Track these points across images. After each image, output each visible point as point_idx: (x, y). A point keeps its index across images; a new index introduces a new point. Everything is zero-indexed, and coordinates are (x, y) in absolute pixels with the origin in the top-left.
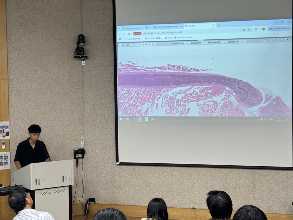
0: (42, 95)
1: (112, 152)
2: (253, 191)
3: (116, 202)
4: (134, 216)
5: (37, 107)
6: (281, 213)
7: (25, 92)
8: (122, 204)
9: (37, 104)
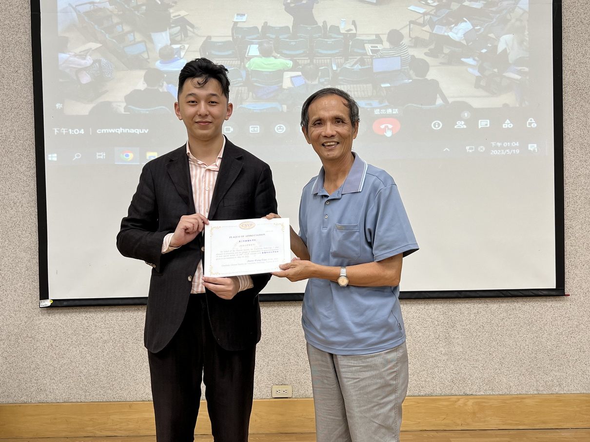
1: (26, 244)
2: (447, 335)
3: (42, 396)
4: (99, 433)
6: (524, 392)
8: (62, 401)
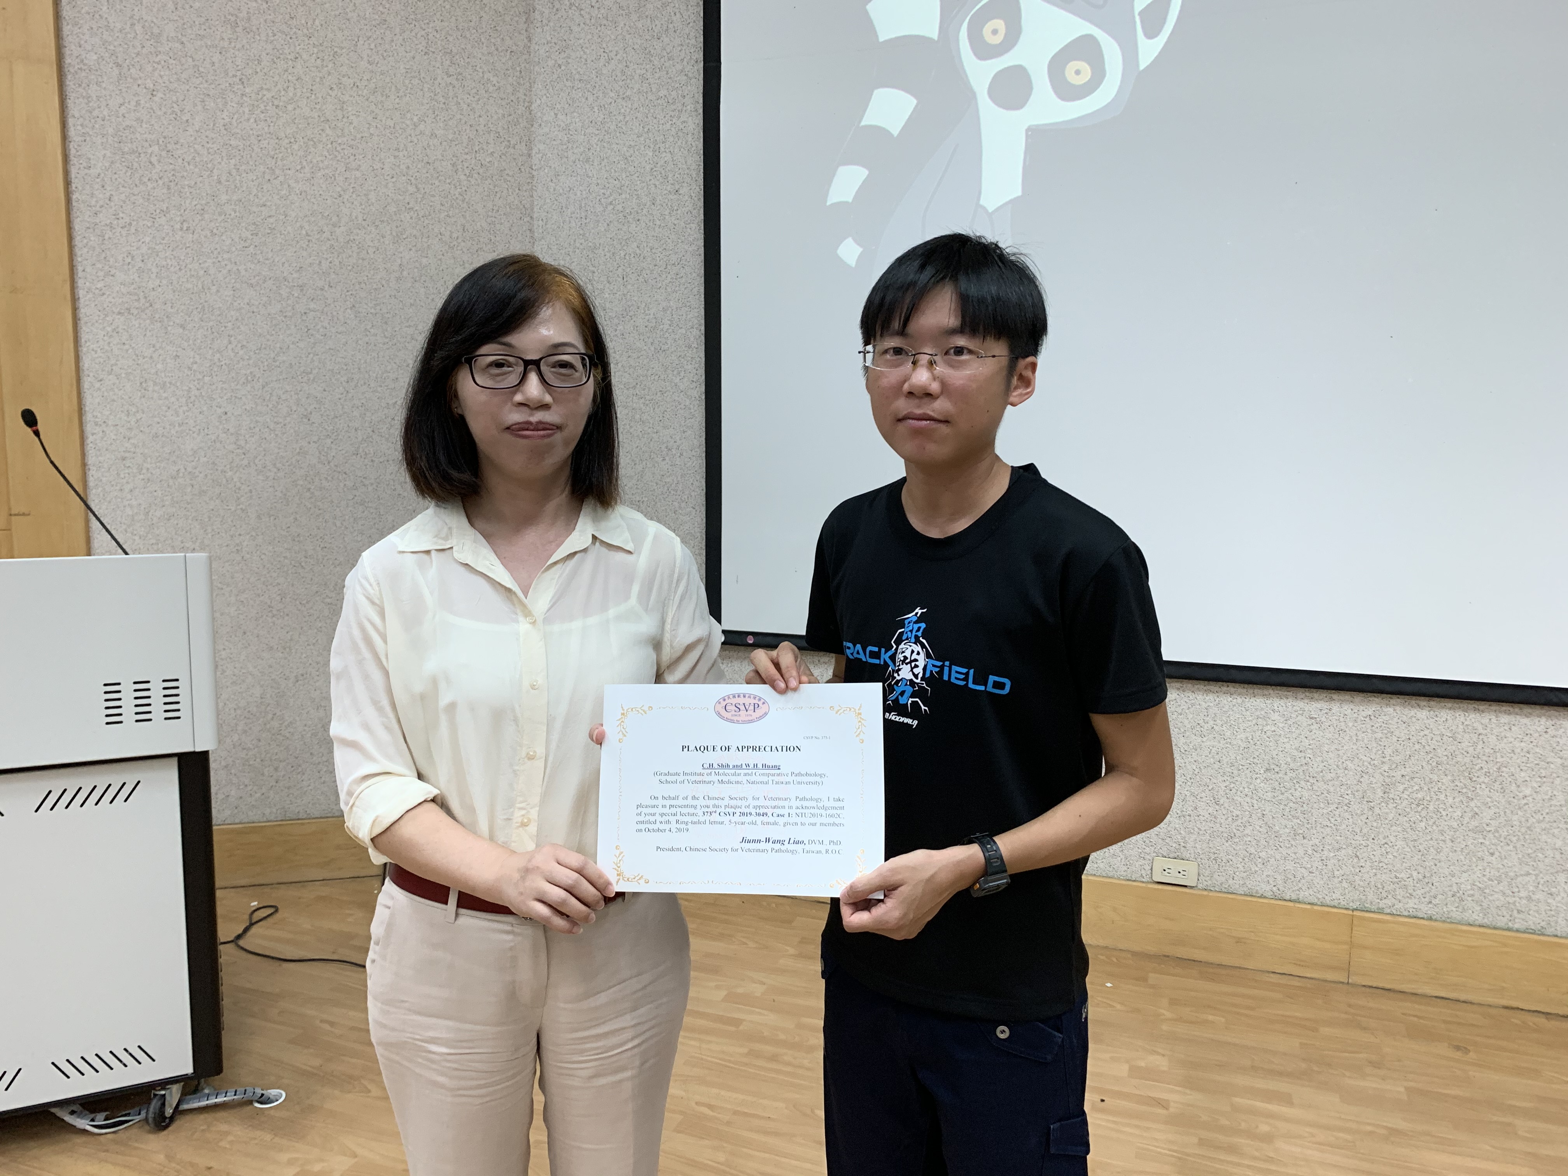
0: (281, 178)
5: (251, 249)
7: (170, 147)
9: (252, 227)
